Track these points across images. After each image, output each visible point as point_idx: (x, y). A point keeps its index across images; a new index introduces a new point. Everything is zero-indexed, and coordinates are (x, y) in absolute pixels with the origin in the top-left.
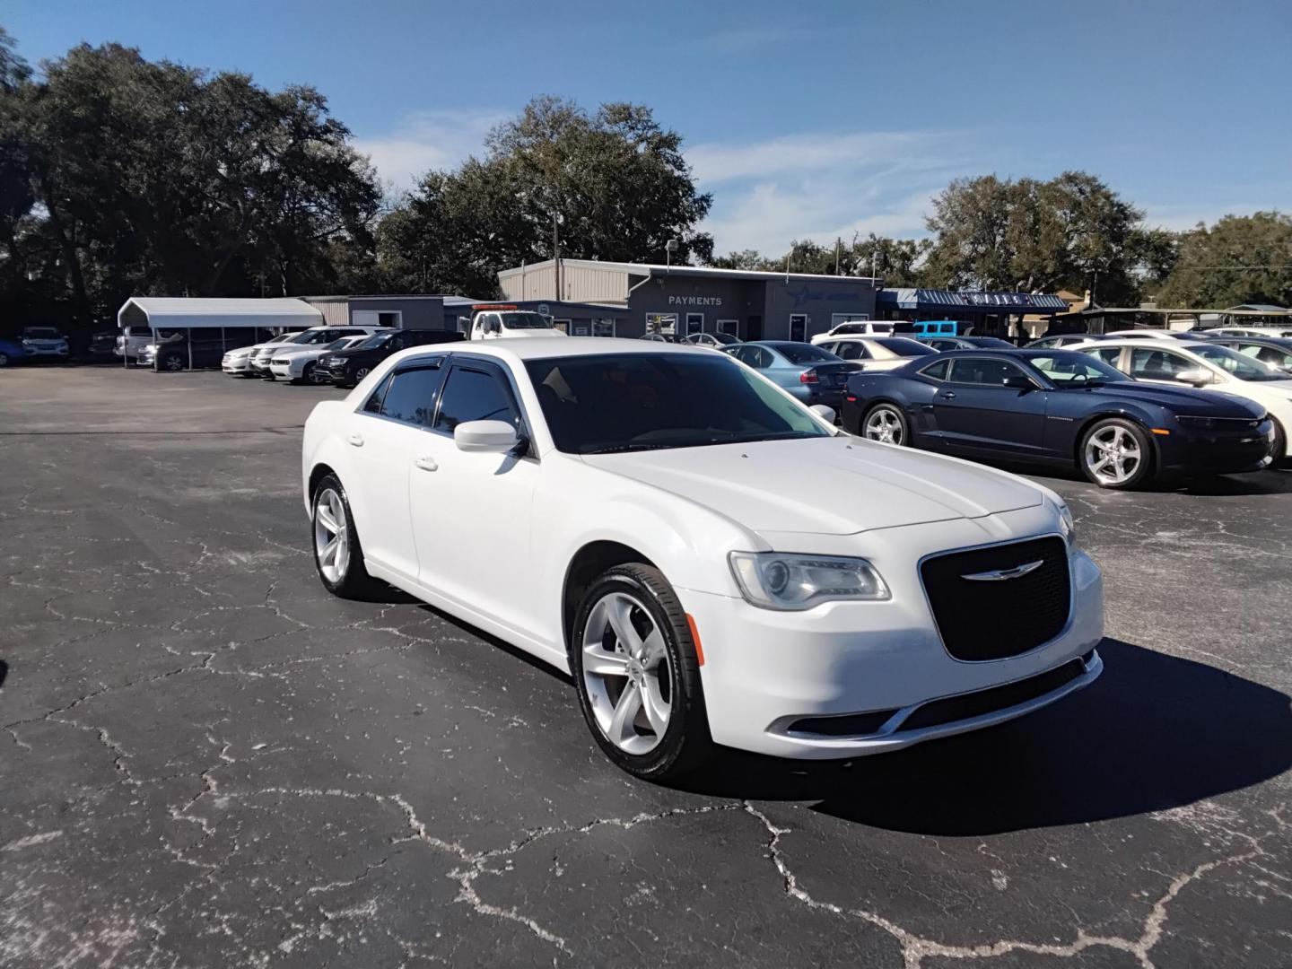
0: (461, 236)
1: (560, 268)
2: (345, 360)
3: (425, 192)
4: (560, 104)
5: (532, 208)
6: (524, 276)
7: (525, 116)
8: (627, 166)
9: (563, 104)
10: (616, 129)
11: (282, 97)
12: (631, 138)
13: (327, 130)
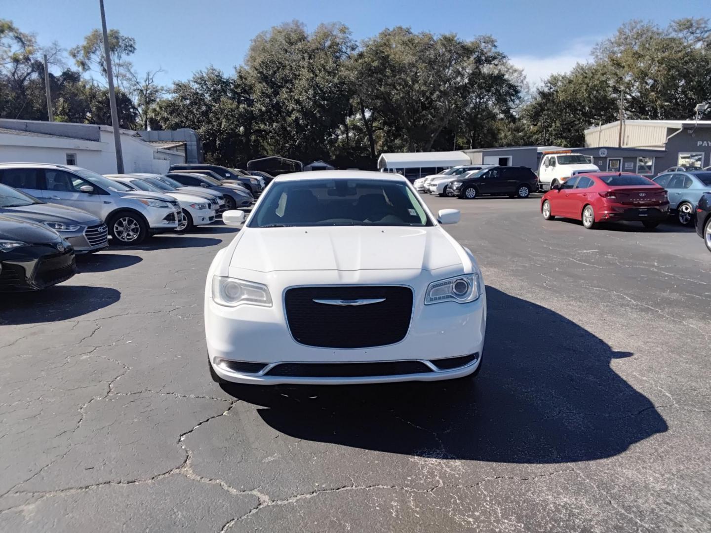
0: (566, 111)
1: (623, 127)
2: (461, 184)
3: (548, 86)
4: (642, 24)
5: (616, 90)
6: (600, 132)
7: (618, 34)
8: (683, 58)
9: (645, 23)
10: (681, 35)
11: (472, 43)
12: (691, 40)
13: (494, 58)
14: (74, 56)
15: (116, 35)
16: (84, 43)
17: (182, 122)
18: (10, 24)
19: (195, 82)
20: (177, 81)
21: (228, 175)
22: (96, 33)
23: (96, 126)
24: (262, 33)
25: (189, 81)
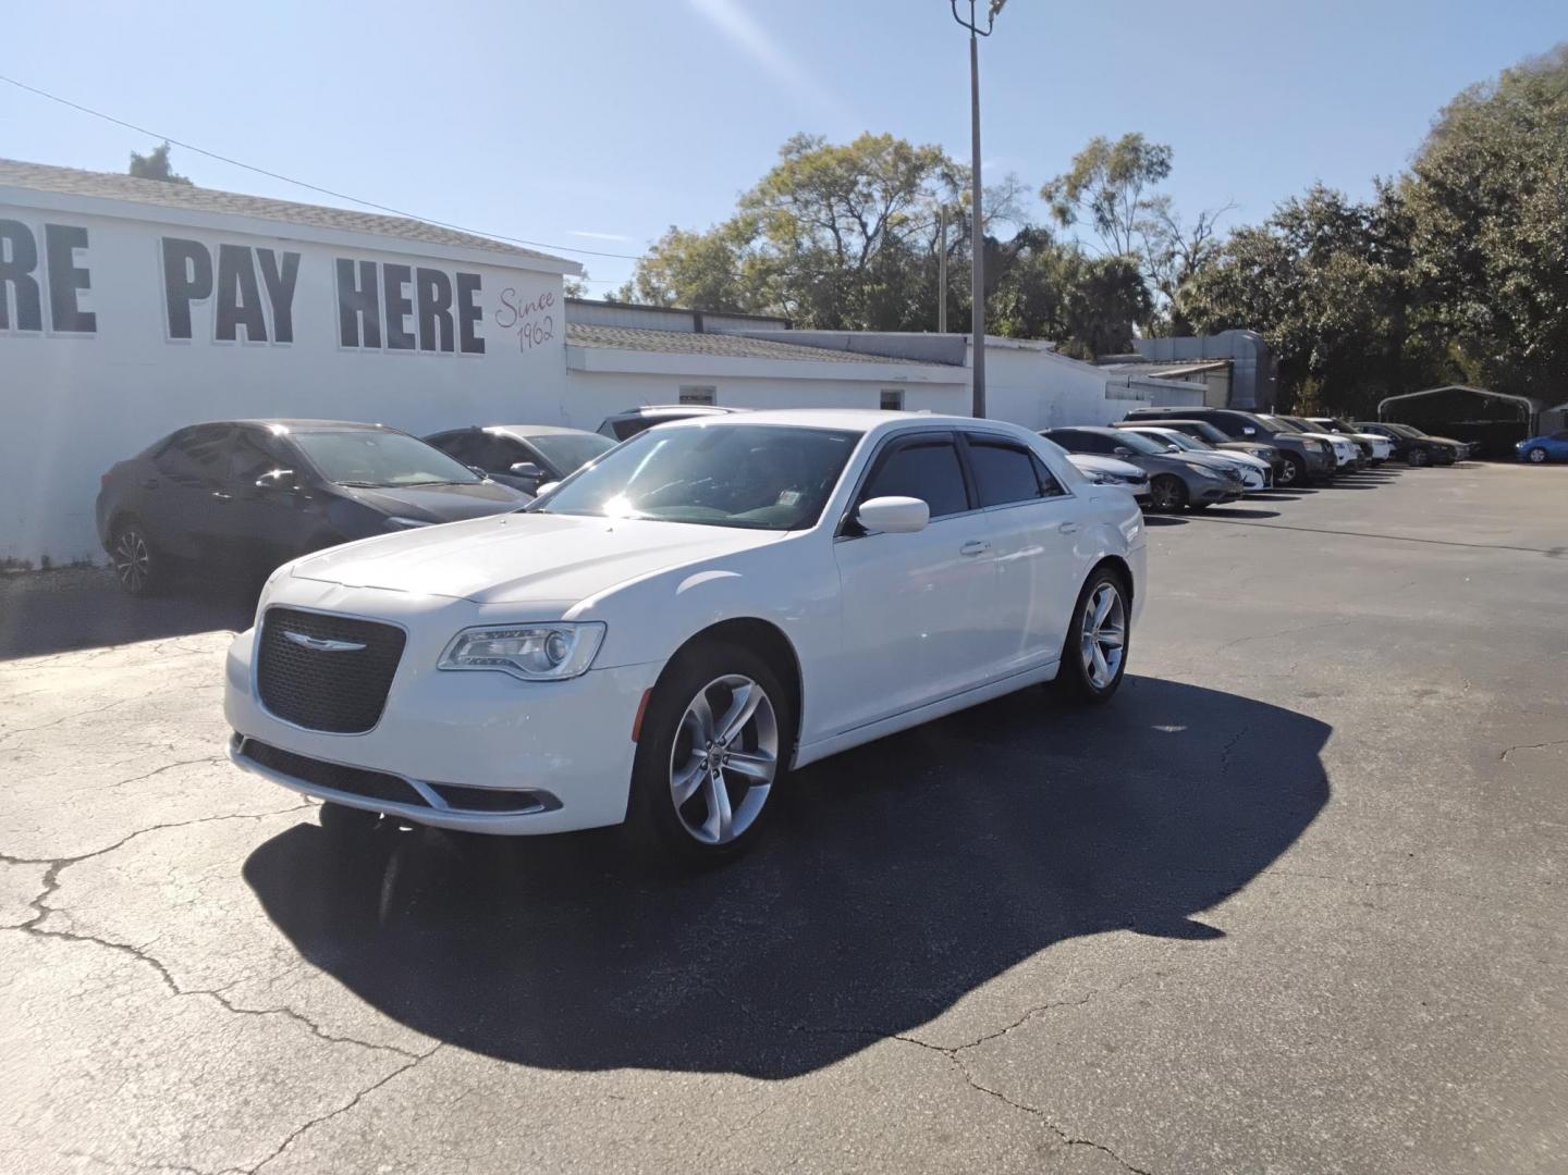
14: (1049, 197)
15: (1136, 144)
16: (1069, 169)
17: (1238, 314)
18: (937, 152)
19: (1277, 224)
20: (1239, 227)
21: (1249, 431)
22: (1096, 145)
23: (960, 335)
24: (1470, 89)
25: (1267, 225)
